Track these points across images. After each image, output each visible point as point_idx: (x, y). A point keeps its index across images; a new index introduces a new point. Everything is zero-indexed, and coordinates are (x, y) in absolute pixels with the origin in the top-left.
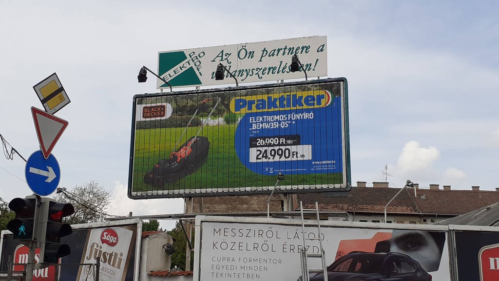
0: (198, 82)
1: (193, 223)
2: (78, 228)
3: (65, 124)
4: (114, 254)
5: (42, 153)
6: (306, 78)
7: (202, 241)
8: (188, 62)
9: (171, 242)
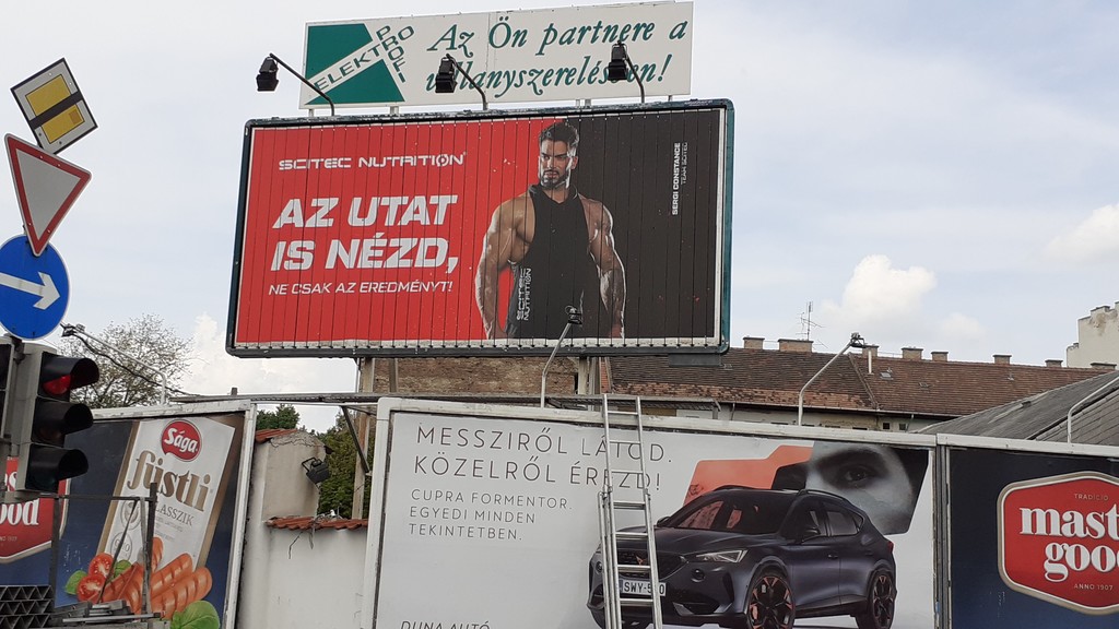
0: (396, 96)
1: (371, 413)
2: (109, 416)
3: (84, 177)
4: (189, 478)
5: (28, 242)
6: (643, 96)
7: (392, 455)
8: (374, 49)
9: (322, 455)
